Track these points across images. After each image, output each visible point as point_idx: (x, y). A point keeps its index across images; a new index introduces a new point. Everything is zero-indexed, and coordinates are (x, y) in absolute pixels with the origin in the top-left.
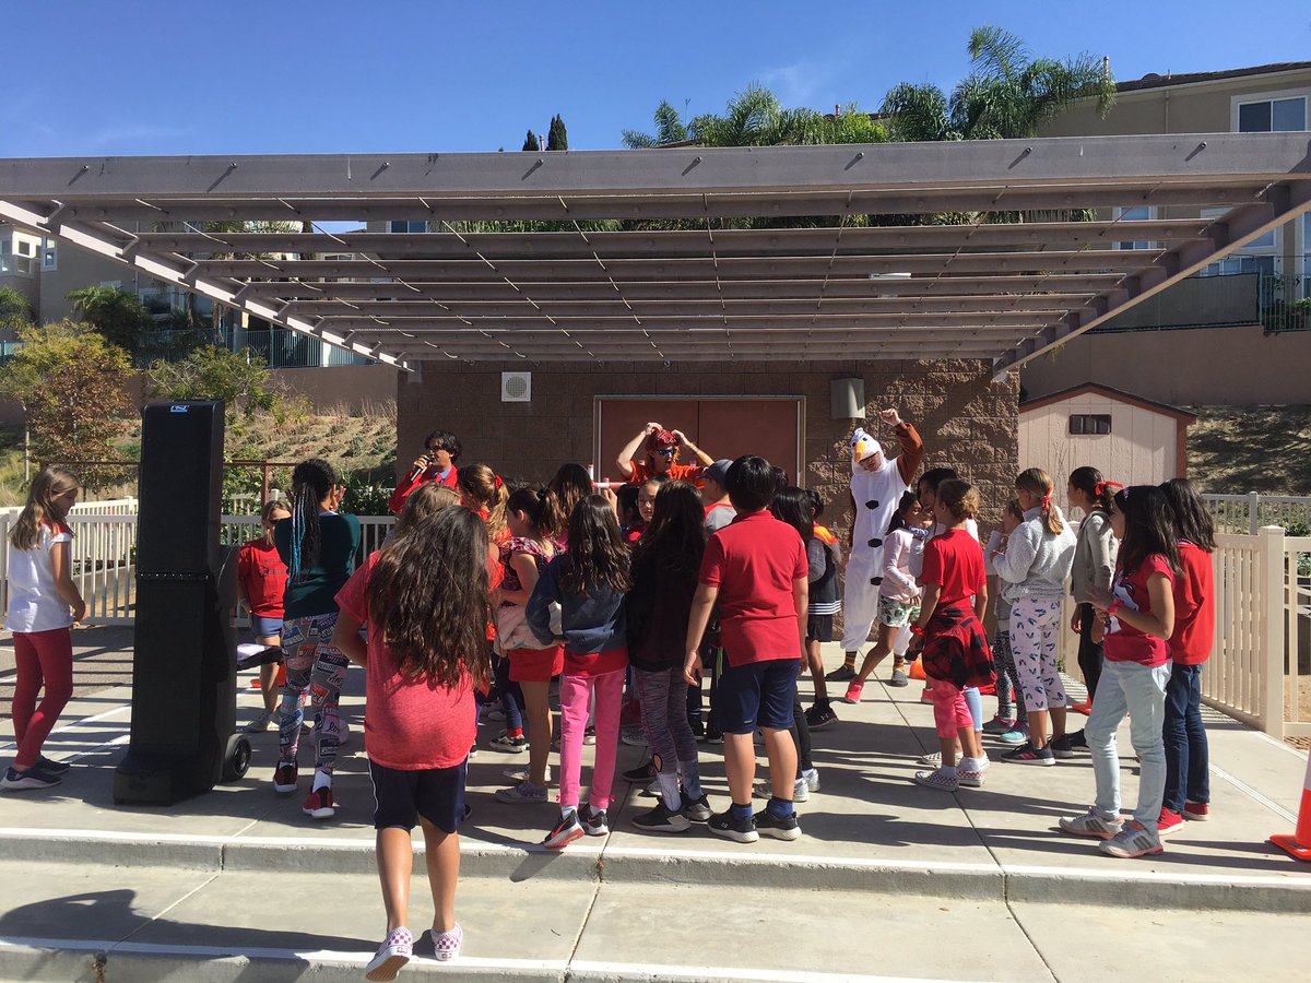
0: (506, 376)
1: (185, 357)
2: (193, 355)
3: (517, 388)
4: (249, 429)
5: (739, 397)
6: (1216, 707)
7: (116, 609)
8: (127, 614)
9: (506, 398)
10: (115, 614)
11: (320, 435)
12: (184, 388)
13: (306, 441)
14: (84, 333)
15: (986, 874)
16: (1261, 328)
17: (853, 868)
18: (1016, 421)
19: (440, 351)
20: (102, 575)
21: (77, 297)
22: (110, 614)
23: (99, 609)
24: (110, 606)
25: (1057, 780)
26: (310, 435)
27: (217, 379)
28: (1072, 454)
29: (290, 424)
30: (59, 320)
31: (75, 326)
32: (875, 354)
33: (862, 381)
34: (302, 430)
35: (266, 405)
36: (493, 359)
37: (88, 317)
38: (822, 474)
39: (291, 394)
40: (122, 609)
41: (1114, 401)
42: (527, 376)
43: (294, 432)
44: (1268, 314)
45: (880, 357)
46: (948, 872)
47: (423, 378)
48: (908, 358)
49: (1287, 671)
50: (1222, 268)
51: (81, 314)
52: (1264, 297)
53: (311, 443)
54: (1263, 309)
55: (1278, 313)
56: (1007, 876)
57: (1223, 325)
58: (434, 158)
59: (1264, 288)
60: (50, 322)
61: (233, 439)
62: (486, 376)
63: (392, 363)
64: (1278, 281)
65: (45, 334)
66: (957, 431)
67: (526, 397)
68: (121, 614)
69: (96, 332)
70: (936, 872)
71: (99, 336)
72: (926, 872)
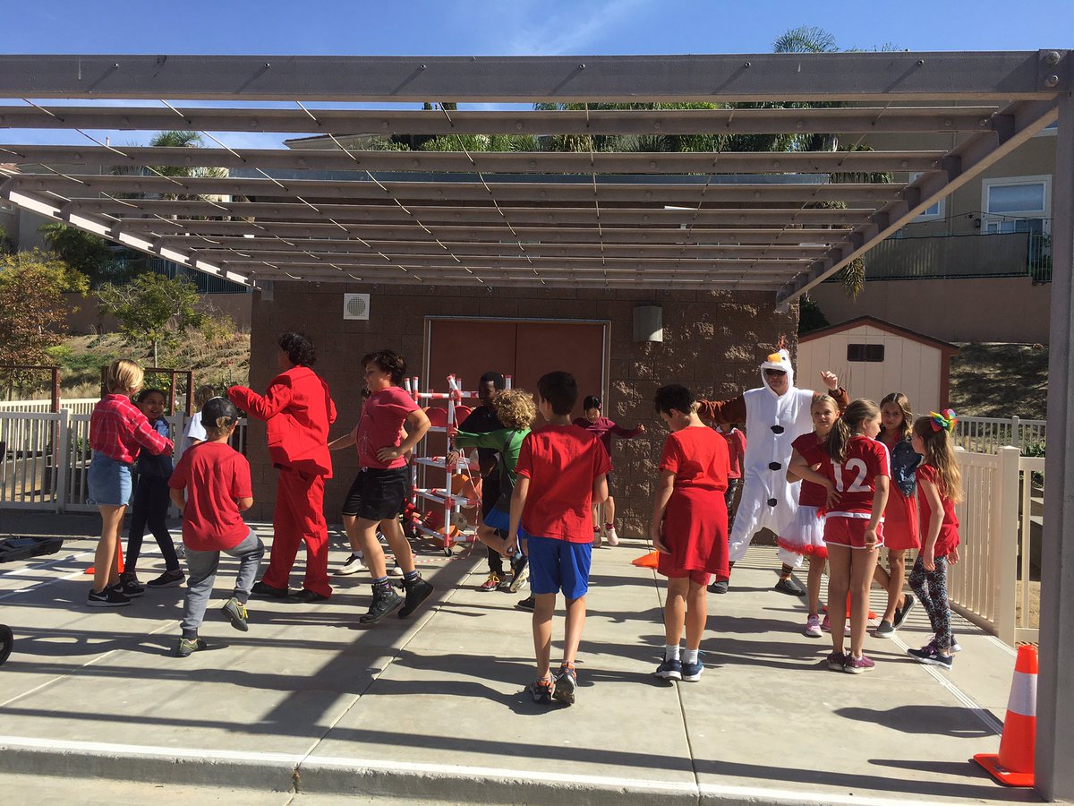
0: (348, 297)
1: (128, 281)
2: (136, 280)
3: (357, 307)
4: (184, 344)
5: (552, 320)
6: (963, 614)
7: (24, 494)
8: (33, 499)
9: (347, 316)
10: (23, 499)
11: (242, 350)
12: (125, 307)
13: (231, 354)
14: (51, 261)
15: (681, 794)
16: (1030, 279)
17: (548, 784)
18: (795, 348)
19: (281, 271)
20: (12, 464)
21: (48, 230)
22: (18, 499)
23: (8, 493)
24: (18, 491)
25: (784, 685)
26: (234, 350)
27: (155, 301)
28: (848, 377)
29: (217, 340)
30: (30, 249)
31: (44, 254)
32: (670, 284)
33: (660, 309)
34: (228, 345)
35: (196, 323)
36: (333, 281)
37: (56, 246)
38: (623, 390)
39: (218, 316)
40: (28, 494)
41: (887, 334)
42: (366, 298)
43: (221, 347)
44: (1036, 268)
45: (674, 288)
46: (643, 791)
47: (274, 298)
48: (699, 289)
49: (1019, 578)
50: (999, 228)
51: (49, 245)
52: (1033, 254)
53: (235, 357)
54: (1032, 264)
55: (1044, 267)
56: (701, 797)
57: (998, 275)
58: (162, 60)
59: (1033, 245)
60: (22, 251)
61: (171, 352)
62: (331, 295)
63: (243, 282)
64: (1045, 240)
65: (18, 260)
66: (743, 355)
67: (365, 316)
68: (28, 499)
69: (61, 259)
70: (631, 790)
71: (62, 263)
72: (621, 790)
